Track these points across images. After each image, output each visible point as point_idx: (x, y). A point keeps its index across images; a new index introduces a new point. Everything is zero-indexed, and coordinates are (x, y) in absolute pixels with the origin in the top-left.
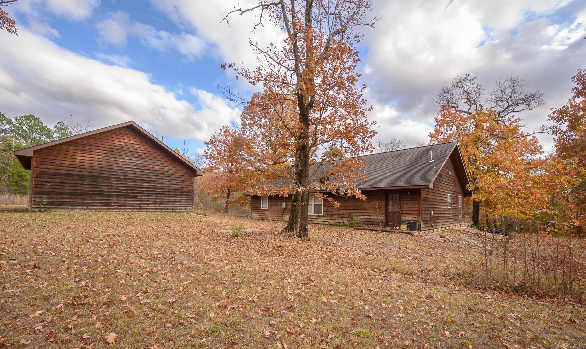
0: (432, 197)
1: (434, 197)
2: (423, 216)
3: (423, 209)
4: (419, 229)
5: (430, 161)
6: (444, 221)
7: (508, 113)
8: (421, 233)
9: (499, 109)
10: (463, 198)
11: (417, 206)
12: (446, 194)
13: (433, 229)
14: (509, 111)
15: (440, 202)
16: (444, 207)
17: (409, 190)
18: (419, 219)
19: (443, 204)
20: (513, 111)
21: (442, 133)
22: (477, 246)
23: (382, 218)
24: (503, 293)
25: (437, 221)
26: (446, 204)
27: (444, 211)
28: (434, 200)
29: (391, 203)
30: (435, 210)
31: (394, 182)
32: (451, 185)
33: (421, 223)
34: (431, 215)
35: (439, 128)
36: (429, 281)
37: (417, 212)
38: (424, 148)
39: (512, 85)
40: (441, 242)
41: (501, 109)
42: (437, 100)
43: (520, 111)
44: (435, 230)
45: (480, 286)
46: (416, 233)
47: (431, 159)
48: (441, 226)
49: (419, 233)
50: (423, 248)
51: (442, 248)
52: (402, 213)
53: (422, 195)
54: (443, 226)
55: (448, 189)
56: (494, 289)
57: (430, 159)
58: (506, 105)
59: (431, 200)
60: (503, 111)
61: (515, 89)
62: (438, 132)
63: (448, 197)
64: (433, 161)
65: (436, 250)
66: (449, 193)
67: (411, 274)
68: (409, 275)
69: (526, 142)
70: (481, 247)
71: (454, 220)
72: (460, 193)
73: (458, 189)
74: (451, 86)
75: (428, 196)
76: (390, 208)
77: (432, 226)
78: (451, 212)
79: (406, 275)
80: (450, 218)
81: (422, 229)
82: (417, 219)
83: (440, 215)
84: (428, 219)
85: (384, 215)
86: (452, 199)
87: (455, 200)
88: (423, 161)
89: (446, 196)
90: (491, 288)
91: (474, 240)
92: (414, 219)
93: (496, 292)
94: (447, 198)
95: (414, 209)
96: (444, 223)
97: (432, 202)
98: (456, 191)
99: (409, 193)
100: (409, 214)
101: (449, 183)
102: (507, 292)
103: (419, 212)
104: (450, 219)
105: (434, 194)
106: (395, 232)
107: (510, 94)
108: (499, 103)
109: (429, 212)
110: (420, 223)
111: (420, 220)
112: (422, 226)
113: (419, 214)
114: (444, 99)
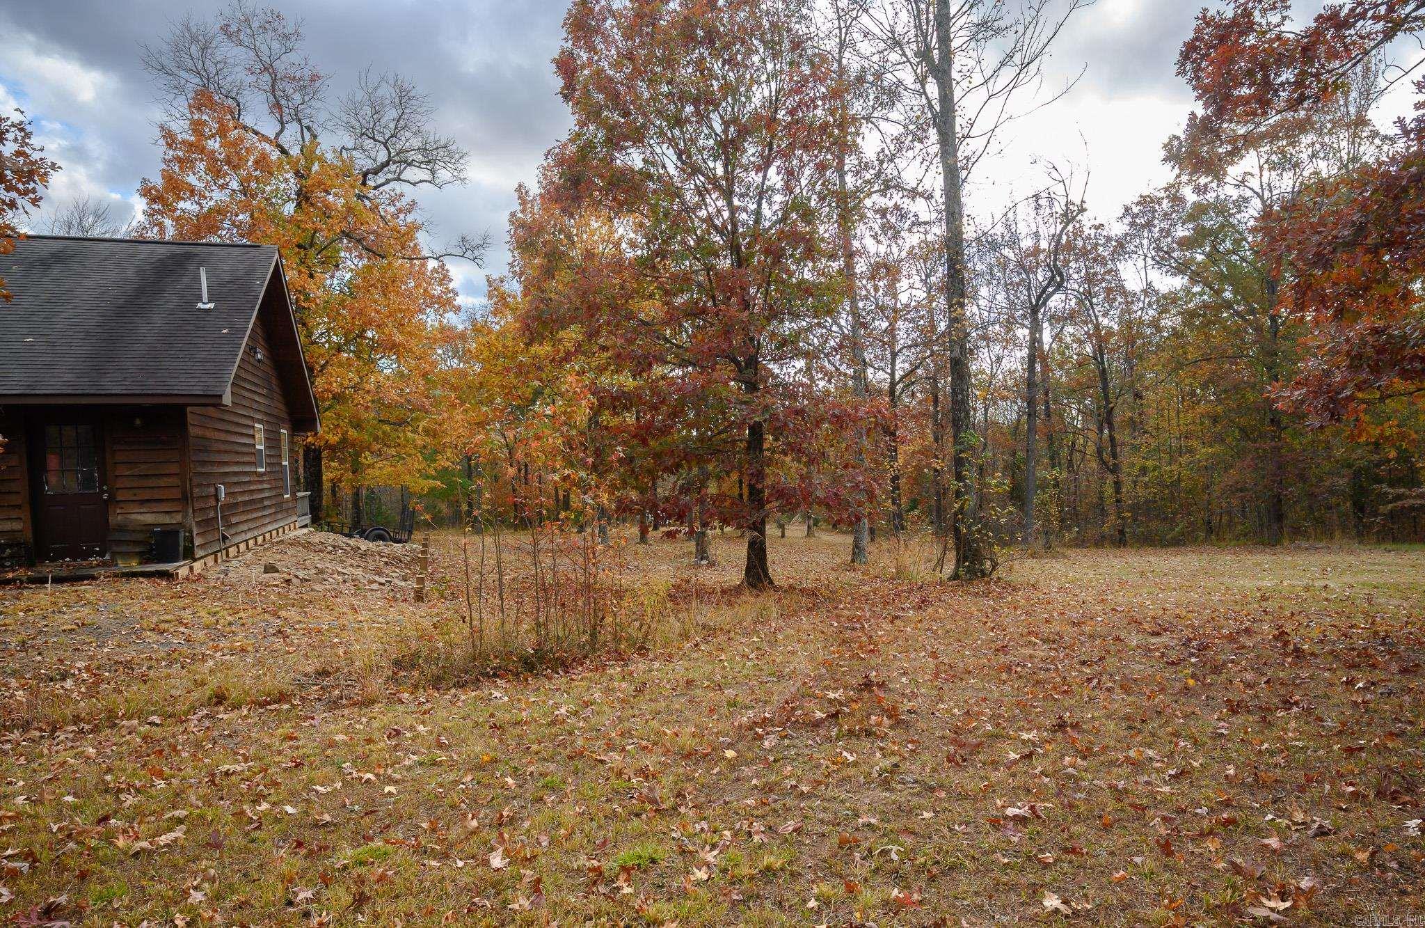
0: (217, 436)
1: (223, 436)
2: (197, 506)
3: (196, 480)
4: (189, 554)
5: (200, 305)
6: (250, 517)
7: (388, 182)
8: (198, 566)
9: (364, 163)
10: (291, 436)
11: (174, 468)
12: (250, 423)
13: (226, 549)
14: (390, 176)
15: (237, 453)
16: (247, 469)
17: (138, 410)
18: (184, 517)
19: (247, 459)
20: (398, 179)
21: (192, 192)
22: (375, 582)
23: (17, 526)
24: (511, 678)
25: (234, 520)
26: (252, 459)
27: (249, 482)
28: (223, 447)
29: (53, 462)
30: (227, 480)
31: (68, 377)
32: (260, 391)
33: (195, 532)
34: (217, 500)
35: (177, 169)
36: (344, 702)
37: (176, 494)
38: (162, 249)
39: (397, 101)
40: (277, 586)
41: (369, 164)
42: (166, 62)
43: (414, 184)
44: (233, 551)
45: (465, 677)
46: (182, 569)
47: (205, 300)
48: (244, 537)
49: (191, 569)
50: (241, 614)
51: (293, 605)
52: (112, 500)
53: (193, 431)
54: (250, 535)
55: (255, 406)
56: (495, 675)
57: (200, 299)
58: (382, 156)
59: (216, 446)
60: (376, 172)
61: (405, 116)
62: (175, 187)
63: (257, 436)
64: (211, 306)
65: (283, 613)
66: (259, 421)
67: (282, 697)
68: (279, 701)
69: (424, 274)
70: (383, 584)
71: (272, 510)
72: (283, 420)
73: (279, 407)
74: (217, 27)
75: (208, 434)
76: (53, 484)
77: (225, 538)
78: (266, 486)
79: (269, 703)
80: (266, 503)
81: (199, 553)
82: (178, 518)
83: (240, 499)
84: (212, 514)
85: (25, 514)
86: (267, 439)
87: (273, 441)
88: (170, 299)
89: (251, 432)
90: (487, 675)
91: (352, 566)
92: (167, 519)
93: (499, 681)
94: (253, 436)
95: (162, 482)
96: (251, 525)
97: (219, 452)
98: (275, 412)
99: (138, 422)
100: (143, 502)
101: (256, 385)
102: (517, 674)
103: (184, 494)
104: (264, 508)
105: (219, 426)
106: (94, 578)
107: (392, 126)
108: (368, 143)
109: (212, 490)
110: (191, 531)
111: (191, 521)
112: (198, 542)
113: (185, 499)
114: (190, 64)
